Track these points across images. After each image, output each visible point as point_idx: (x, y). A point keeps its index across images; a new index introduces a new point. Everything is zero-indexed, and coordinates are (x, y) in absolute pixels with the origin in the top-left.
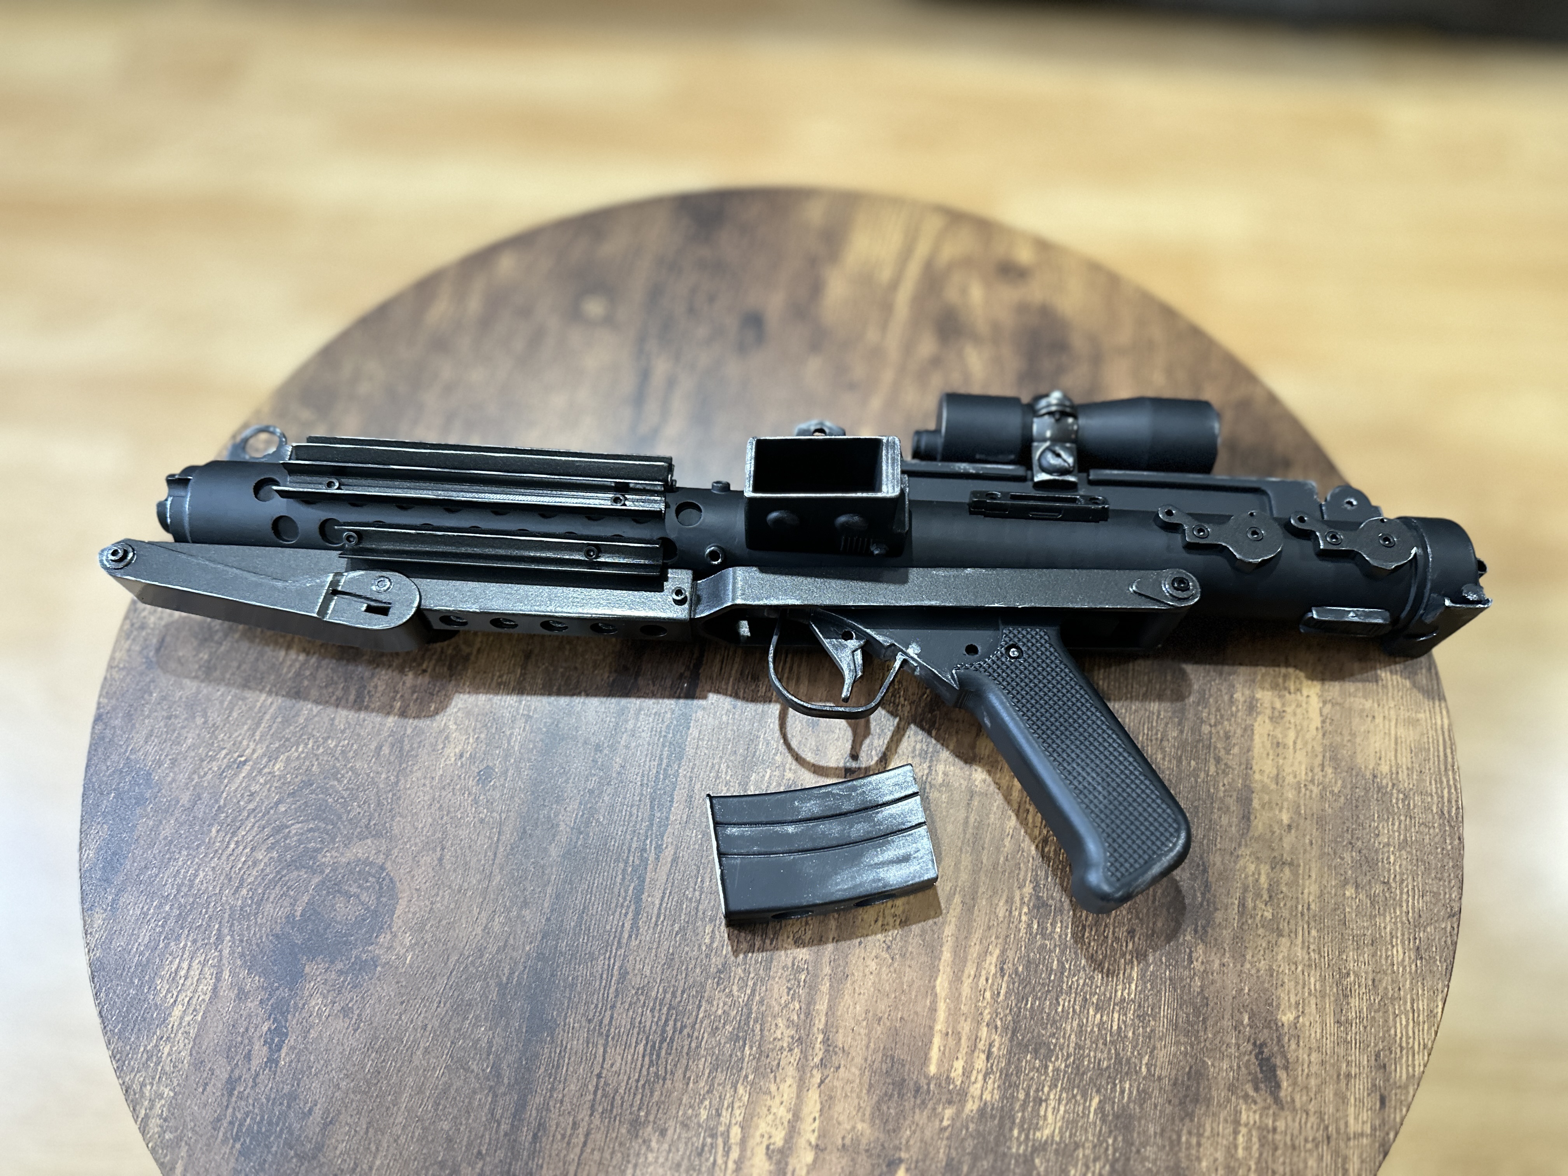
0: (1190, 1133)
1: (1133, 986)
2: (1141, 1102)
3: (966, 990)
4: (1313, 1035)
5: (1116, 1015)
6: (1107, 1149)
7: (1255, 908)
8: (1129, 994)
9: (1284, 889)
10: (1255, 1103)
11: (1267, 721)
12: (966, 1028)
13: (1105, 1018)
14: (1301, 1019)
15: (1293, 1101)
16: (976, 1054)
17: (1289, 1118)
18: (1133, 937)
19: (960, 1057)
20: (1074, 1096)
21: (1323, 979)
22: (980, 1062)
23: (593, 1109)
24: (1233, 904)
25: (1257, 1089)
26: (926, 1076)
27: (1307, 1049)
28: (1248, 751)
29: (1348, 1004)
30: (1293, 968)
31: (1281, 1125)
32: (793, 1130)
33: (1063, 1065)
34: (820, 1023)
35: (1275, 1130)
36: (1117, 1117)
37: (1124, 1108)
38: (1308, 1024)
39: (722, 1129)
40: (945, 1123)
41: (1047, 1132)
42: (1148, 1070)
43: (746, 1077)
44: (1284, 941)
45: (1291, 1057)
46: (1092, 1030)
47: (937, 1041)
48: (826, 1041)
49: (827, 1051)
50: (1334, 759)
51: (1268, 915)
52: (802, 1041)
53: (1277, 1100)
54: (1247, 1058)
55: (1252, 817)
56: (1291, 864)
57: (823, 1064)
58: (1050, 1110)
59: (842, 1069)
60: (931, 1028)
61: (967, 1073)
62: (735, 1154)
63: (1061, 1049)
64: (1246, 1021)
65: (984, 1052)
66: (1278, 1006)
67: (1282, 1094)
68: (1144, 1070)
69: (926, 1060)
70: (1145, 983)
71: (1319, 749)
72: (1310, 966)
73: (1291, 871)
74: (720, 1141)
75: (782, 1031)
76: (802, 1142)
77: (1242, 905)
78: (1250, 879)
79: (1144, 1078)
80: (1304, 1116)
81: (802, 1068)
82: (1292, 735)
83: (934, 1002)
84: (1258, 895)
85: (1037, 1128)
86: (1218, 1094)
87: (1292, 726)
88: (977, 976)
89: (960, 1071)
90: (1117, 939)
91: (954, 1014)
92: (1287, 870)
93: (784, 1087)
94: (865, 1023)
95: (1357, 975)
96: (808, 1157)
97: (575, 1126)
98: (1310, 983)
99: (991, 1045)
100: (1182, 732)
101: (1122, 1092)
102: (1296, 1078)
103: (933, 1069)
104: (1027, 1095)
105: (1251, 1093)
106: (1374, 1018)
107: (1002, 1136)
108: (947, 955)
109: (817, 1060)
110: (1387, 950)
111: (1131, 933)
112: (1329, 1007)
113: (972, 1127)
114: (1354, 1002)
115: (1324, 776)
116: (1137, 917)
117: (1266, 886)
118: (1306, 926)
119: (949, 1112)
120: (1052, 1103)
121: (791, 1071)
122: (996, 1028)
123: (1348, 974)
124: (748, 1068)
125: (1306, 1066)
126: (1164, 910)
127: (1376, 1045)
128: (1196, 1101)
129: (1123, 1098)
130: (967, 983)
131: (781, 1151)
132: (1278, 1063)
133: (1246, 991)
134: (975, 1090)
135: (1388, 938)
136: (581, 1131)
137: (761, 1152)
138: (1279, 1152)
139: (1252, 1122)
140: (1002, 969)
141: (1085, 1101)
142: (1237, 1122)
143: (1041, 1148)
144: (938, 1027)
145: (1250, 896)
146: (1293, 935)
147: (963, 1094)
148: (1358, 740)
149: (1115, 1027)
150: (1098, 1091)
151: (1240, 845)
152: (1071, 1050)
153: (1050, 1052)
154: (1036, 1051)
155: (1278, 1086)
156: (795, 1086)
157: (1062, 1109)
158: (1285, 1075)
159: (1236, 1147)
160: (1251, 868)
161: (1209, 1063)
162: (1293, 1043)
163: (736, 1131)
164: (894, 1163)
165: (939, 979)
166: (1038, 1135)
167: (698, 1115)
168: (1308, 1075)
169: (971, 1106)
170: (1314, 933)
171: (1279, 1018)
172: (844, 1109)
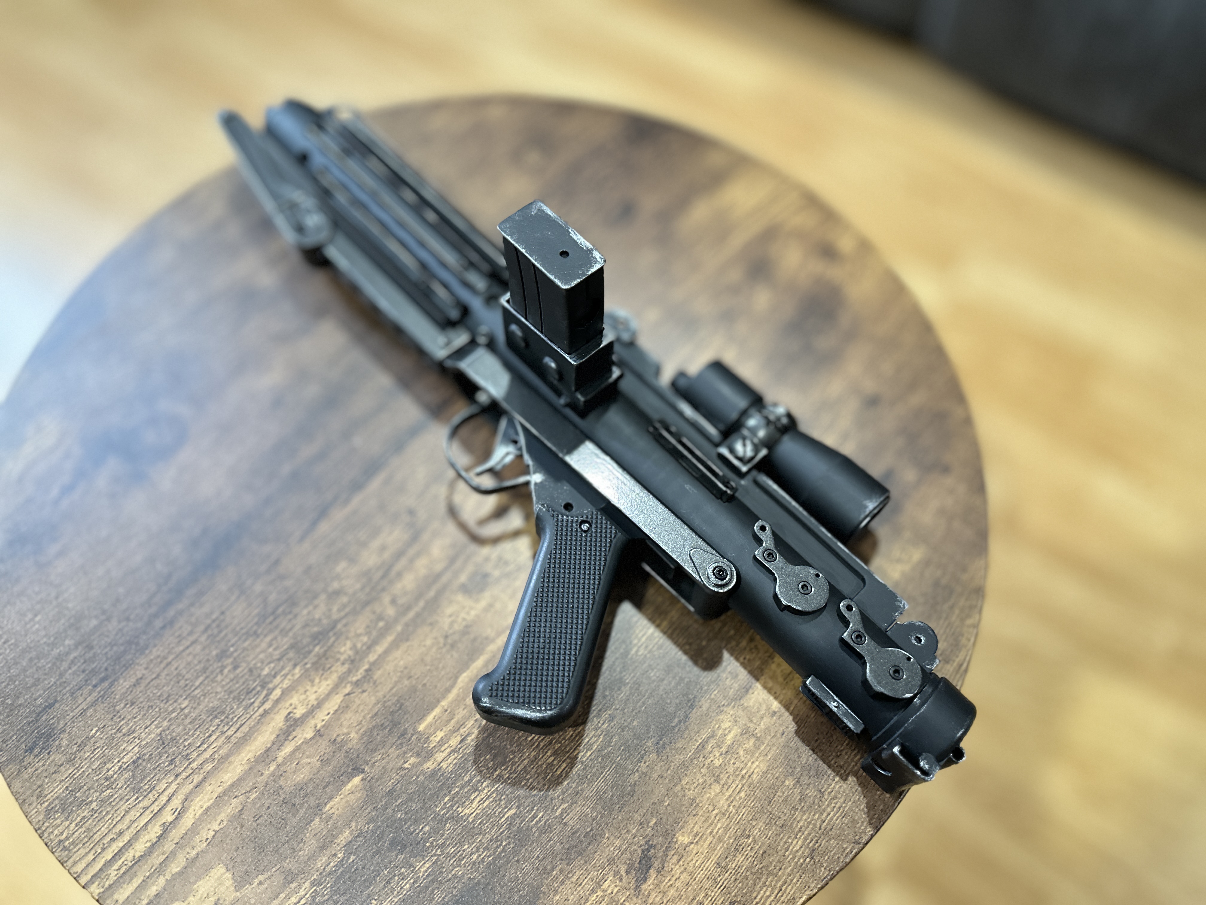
0: (561, 871)
1: (589, 753)
2: (542, 831)
4: (694, 862)
5: (564, 765)
6: (498, 847)
7: (710, 752)
9: (741, 753)
10: (621, 880)
12: (460, 714)
13: (555, 762)
14: (692, 846)
15: (649, 895)
16: (455, 735)
19: (444, 729)
20: (500, 800)
21: (727, 829)
22: (454, 741)
23: (206, 630)
24: (696, 741)
25: (627, 872)
26: (414, 730)
27: (682, 869)
29: (734, 856)
30: (711, 808)
32: (311, 712)
33: (507, 776)
34: (372, 657)
36: (519, 830)
37: (529, 828)
38: (695, 852)
39: (271, 686)
40: (406, 765)
41: (467, 811)
42: (562, 814)
43: (306, 664)
44: (717, 788)
45: (669, 866)
46: (541, 766)
47: (437, 711)
48: (368, 671)
49: (364, 677)
51: (717, 763)
52: (353, 662)
53: (637, 887)
54: (636, 847)
55: (751, 691)
56: (758, 739)
57: (357, 684)
58: (478, 799)
59: (365, 694)
60: (438, 701)
61: (442, 742)
62: (267, 706)
63: (513, 765)
64: (652, 823)
65: (461, 736)
66: (682, 827)
67: (644, 887)
68: (559, 811)
69: (421, 719)
72: (724, 814)
73: (754, 743)
74: (265, 692)
75: (345, 649)
76: (312, 722)
77: (703, 746)
78: (721, 732)
79: (555, 818)
81: (342, 679)
83: (451, 686)
84: (719, 746)
85: (462, 805)
86: (600, 858)
89: (438, 739)
91: (458, 702)
92: (752, 741)
93: (324, 684)
94: (399, 674)
95: (755, 842)
96: (309, 734)
97: (191, 633)
98: (716, 826)
99: (468, 735)
101: (534, 817)
102: (661, 882)
103: (421, 728)
104: (470, 780)
105: (623, 873)
106: (746, 878)
107: (437, 795)
108: (478, 663)
109: (355, 679)
110: (789, 837)
112: (719, 850)
113: (421, 778)
114: (740, 858)
117: (729, 743)
118: (740, 786)
119: (412, 760)
120: (483, 795)
121: (334, 677)
122: (479, 726)
123: (749, 836)
124: (311, 659)
125: (674, 878)
127: (735, 896)
128: (580, 854)
129: (532, 821)
131: (296, 720)
132: (656, 865)
133: (666, 804)
134: (439, 756)
135: (797, 830)
136: (191, 639)
137: (284, 713)
139: (609, 891)
141: (506, 808)
142: (599, 885)
143: (457, 819)
144: (444, 703)
145: (712, 742)
146: (726, 787)
147: (430, 754)
149: (558, 773)
150: (518, 807)
151: (729, 705)
152: (519, 769)
153: (503, 763)
154: (495, 756)
155: (645, 879)
156: (331, 686)
157: (487, 803)
158: (655, 875)
160: (727, 725)
161: (607, 835)
162: (675, 858)
163: (277, 692)
164: (357, 770)
165: (465, 674)
166: (460, 809)
167: (262, 669)
168: (671, 885)
169: (430, 765)
170: (743, 794)
171: (677, 835)
172: (350, 718)
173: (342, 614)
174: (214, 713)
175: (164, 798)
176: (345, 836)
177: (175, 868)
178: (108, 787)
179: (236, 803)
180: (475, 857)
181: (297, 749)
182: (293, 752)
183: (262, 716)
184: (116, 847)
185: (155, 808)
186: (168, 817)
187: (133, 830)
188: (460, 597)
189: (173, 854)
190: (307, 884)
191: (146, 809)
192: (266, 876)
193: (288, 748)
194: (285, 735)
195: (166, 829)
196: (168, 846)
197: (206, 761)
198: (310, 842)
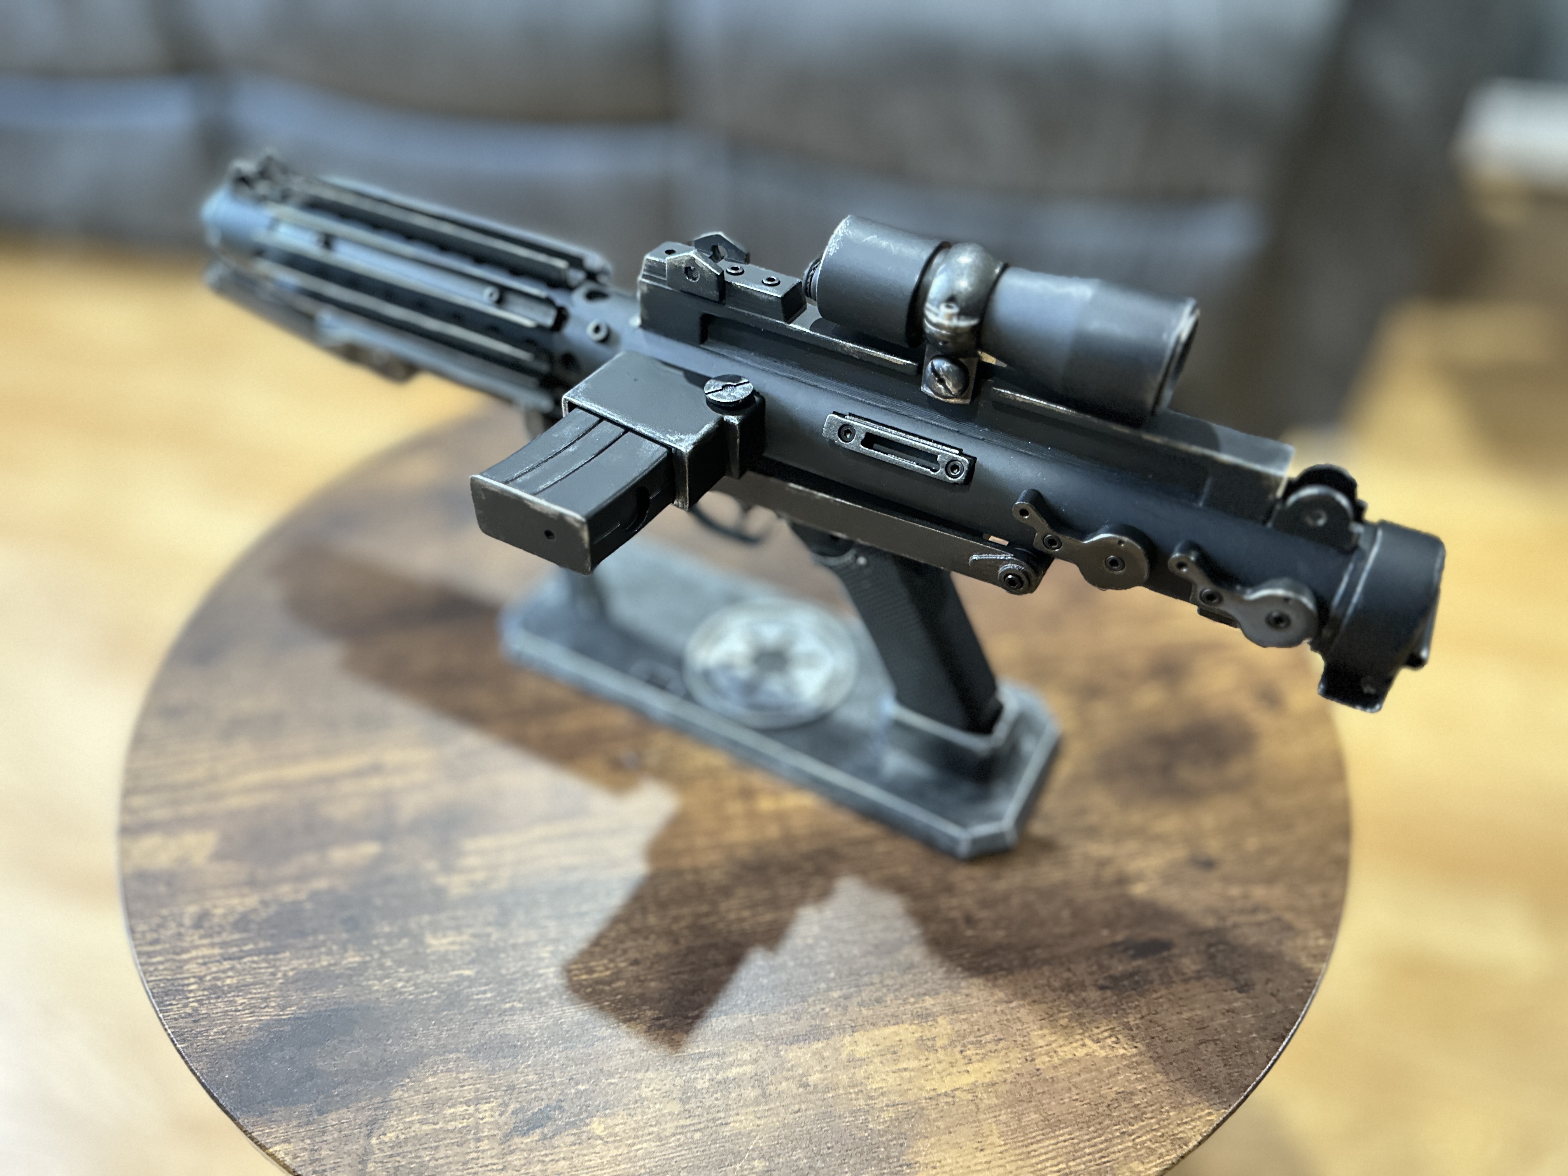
0: (458, 1060)
2: (477, 1011)
3: (539, 849)
4: (586, 1158)
6: (427, 993)
7: (703, 1070)
8: (576, 975)
9: (734, 1095)
10: (501, 1115)
11: (918, 1035)
14: (599, 1142)
15: (512, 1152)
17: (494, 1152)
18: (631, 964)
19: (483, 861)
20: (468, 954)
21: (649, 1155)
24: (698, 1047)
25: (515, 1113)
26: (459, 841)
27: (570, 1154)
28: (873, 1024)
30: (652, 1122)
31: (484, 1145)
35: (478, 1140)
36: (457, 994)
37: (467, 998)
38: (596, 1149)
41: (432, 941)
42: (508, 1010)
44: (677, 1107)
45: (558, 1141)
50: (908, 1116)
51: (700, 1084)
53: (509, 1136)
54: (544, 1097)
55: (800, 1045)
56: (764, 1095)
58: (453, 938)
61: (470, 869)
64: (581, 1087)
66: (606, 1116)
67: (517, 1140)
68: (508, 1006)
69: (474, 837)
70: (590, 986)
71: (911, 1096)
72: (660, 1139)
73: (756, 1097)
76: (389, 779)
78: (731, 1058)
79: (499, 1008)
80: (500, 1167)
82: (913, 1064)
83: (524, 830)
84: (718, 1069)
85: (434, 934)
86: (502, 1077)
87: (923, 1063)
89: (470, 864)
90: (625, 951)
91: (519, 846)
92: (756, 1093)
93: (426, 755)
96: (377, 787)
98: (641, 1143)
100: (861, 957)
101: (483, 992)
102: (536, 1149)
103: (467, 844)
104: (461, 917)
105: (510, 1109)
107: (421, 909)
108: (563, 827)
111: (636, 962)
113: (425, 886)
115: (881, 1110)
116: (653, 964)
117: (730, 1075)
118: (702, 1126)
119: (432, 865)
120: (458, 939)
122: (513, 879)
125: (552, 1157)
126: (670, 985)
128: (489, 1058)
129: (477, 994)
132: (547, 1129)
133: (612, 1081)
134: (457, 879)
137: (374, 756)
138: (459, 1150)
139: (481, 1116)
140: (566, 869)
142: (477, 1101)
143: (418, 940)
144: (502, 838)
145: (713, 1061)
146: (687, 1114)
147: (450, 871)
148: (946, 1137)
150: (478, 973)
151: (764, 1040)
155: (525, 1134)
157: (457, 947)
158: (537, 1138)
159: (453, 1106)
160: (746, 1056)
161: (529, 1063)
162: (572, 1138)
164: (383, 840)
165: (542, 828)
166: (429, 935)
168: (543, 1162)
169: (442, 880)
170: (697, 1135)
171: (595, 1119)
172: (420, 797)
176: (321, 884)
179: (274, 797)
180: (400, 985)
181: (358, 791)
190: (256, 898)
192: (236, 866)
193: (353, 785)
198: (291, 868)
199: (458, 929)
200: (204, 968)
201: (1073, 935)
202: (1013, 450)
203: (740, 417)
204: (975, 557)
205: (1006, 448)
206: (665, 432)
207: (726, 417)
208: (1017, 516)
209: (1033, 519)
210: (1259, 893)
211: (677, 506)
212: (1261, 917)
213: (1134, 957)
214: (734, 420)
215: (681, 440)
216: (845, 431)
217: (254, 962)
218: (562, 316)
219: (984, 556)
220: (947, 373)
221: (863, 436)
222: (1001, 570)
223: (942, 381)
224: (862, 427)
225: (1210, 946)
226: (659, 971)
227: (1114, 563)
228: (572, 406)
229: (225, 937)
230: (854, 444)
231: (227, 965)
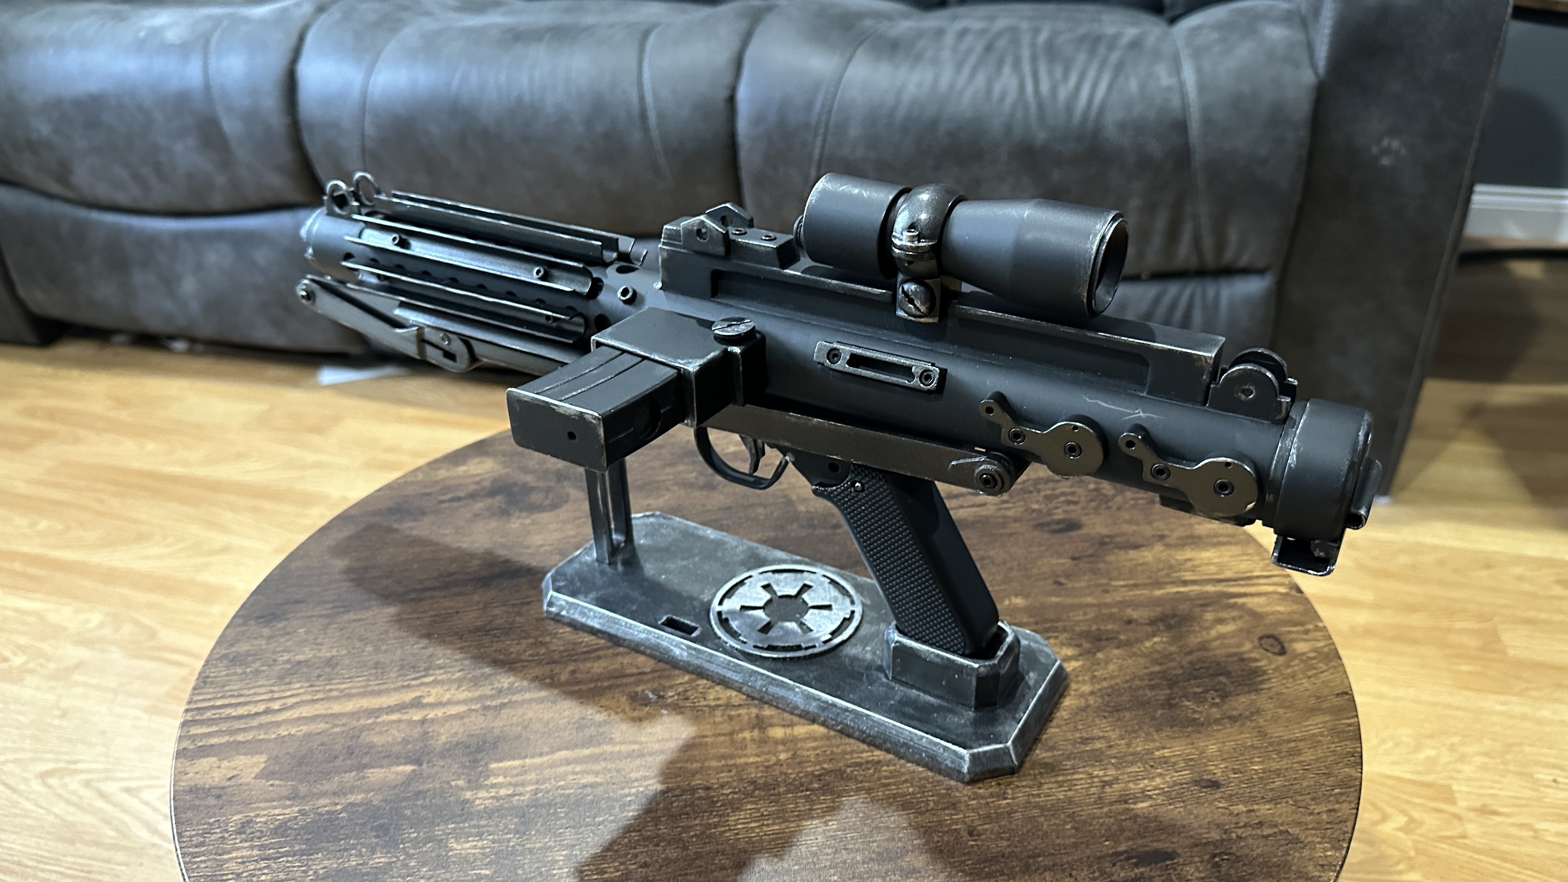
3: (562, 769)
8: (587, 875)
12: (533, 776)
16: (511, 788)
18: (641, 867)
19: (508, 779)
20: (488, 857)
22: (505, 792)
23: (436, 616)
26: (487, 763)
32: (436, 705)
33: (513, 844)
39: (431, 672)
40: (453, 783)
41: (455, 846)
43: (469, 674)
47: (517, 763)
48: (503, 706)
49: (496, 707)
52: (500, 693)
57: (486, 708)
58: (474, 843)
59: (484, 718)
60: (526, 757)
61: (495, 786)
62: (413, 683)
63: (527, 840)
65: (514, 792)
69: (500, 760)
74: (423, 673)
76: (428, 712)
81: (480, 698)
83: (547, 754)
85: (457, 840)
88: (574, 773)
89: (495, 782)
90: (636, 856)
91: (540, 768)
93: (466, 693)
94: (521, 721)
96: (417, 718)
99: (520, 795)
100: (864, 863)
103: (493, 766)
104: (483, 826)
107: (448, 819)
108: (586, 752)
109: (488, 704)
111: (645, 865)
113: (452, 799)
116: (661, 867)
119: (461, 783)
120: (480, 844)
121: (477, 693)
122: (536, 794)
130: (570, 768)
131: (419, 703)
134: (482, 794)
137: (418, 694)
140: (586, 786)
143: (442, 844)
144: (528, 761)
147: (477, 787)
153: (523, 833)
154: (521, 824)
156: (467, 698)
157: (477, 851)
163: (431, 679)
164: (418, 762)
165: (566, 752)
166: (452, 840)
167: (439, 659)
169: (468, 795)
172: (456, 726)
173: (530, 658)
174: (377, 666)
175: (288, 693)
176: (359, 797)
177: (240, 738)
178: (269, 666)
179: (322, 726)
181: (400, 721)
182: (394, 722)
183: (403, 687)
184: (227, 701)
185: (276, 695)
186: (276, 706)
187: (249, 699)
188: (624, 699)
189: (251, 728)
190: (296, 809)
191: (272, 692)
192: (281, 783)
193: (394, 717)
194: (401, 707)
195: (267, 712)
196: (255, 723)
197: (337, 690)
198: (333, 784)
199: (480, 835)
200: (242, 866)
201: (1075, 845)
202: (979, 362)
203: (742, 347)
204: (954, 463)
205: (973, 360)
206: (677, 357)
207: (729, 349)
208: (984, 414)
209: (999, 416)
210: (1264, 809)
211: (687, 425)
212: (1267, 831)
213: (1137, 865)
214: (737, 350)
215: (690, 363)
216: (833, 354)
217: (288, 862)
218: (597, 286)
219: (961, 461)
220: (915, 293)
221: (848, 358)
222: (977, 471)
223: (911, 301)
224: (846, 350)
225: (1214, 856)
226: (666, 873)
227: (1072, 449)
228: (599, 344)
229: (265, 841)
230: (841, 365)
231: (263, 864)
